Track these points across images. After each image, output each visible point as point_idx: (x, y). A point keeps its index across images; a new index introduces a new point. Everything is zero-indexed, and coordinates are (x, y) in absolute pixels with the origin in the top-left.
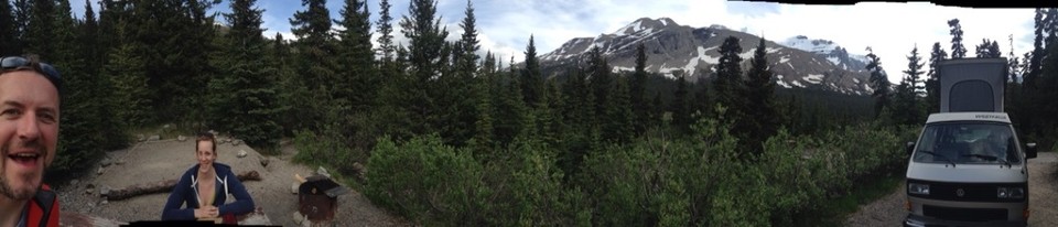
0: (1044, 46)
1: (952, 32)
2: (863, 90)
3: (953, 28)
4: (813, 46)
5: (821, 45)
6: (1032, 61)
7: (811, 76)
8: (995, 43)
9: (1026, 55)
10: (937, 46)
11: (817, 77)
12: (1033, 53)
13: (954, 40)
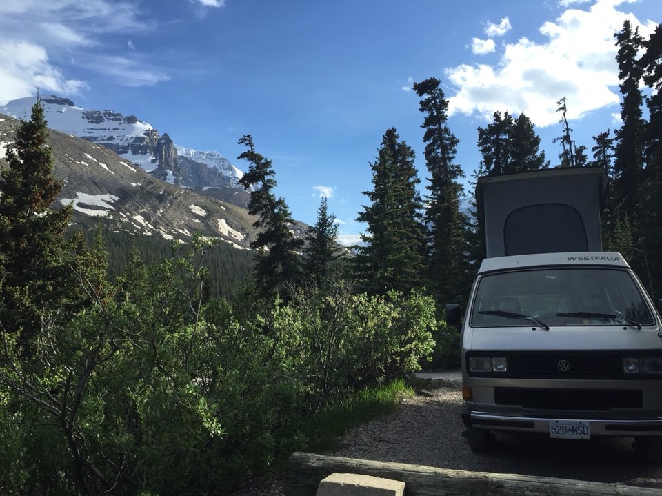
0: (646, 115)
1: (425, 106)
2: (213, 232)
3: (426, 96)
4: (86, 124)
5: (107, 124)
6: (619, 151)
7: (83, 197)
8: (523, 119)
9: (602, 140)
10: (391, 135)
11: (97, 199)
12: (619, 134)
13: (428, 122)
